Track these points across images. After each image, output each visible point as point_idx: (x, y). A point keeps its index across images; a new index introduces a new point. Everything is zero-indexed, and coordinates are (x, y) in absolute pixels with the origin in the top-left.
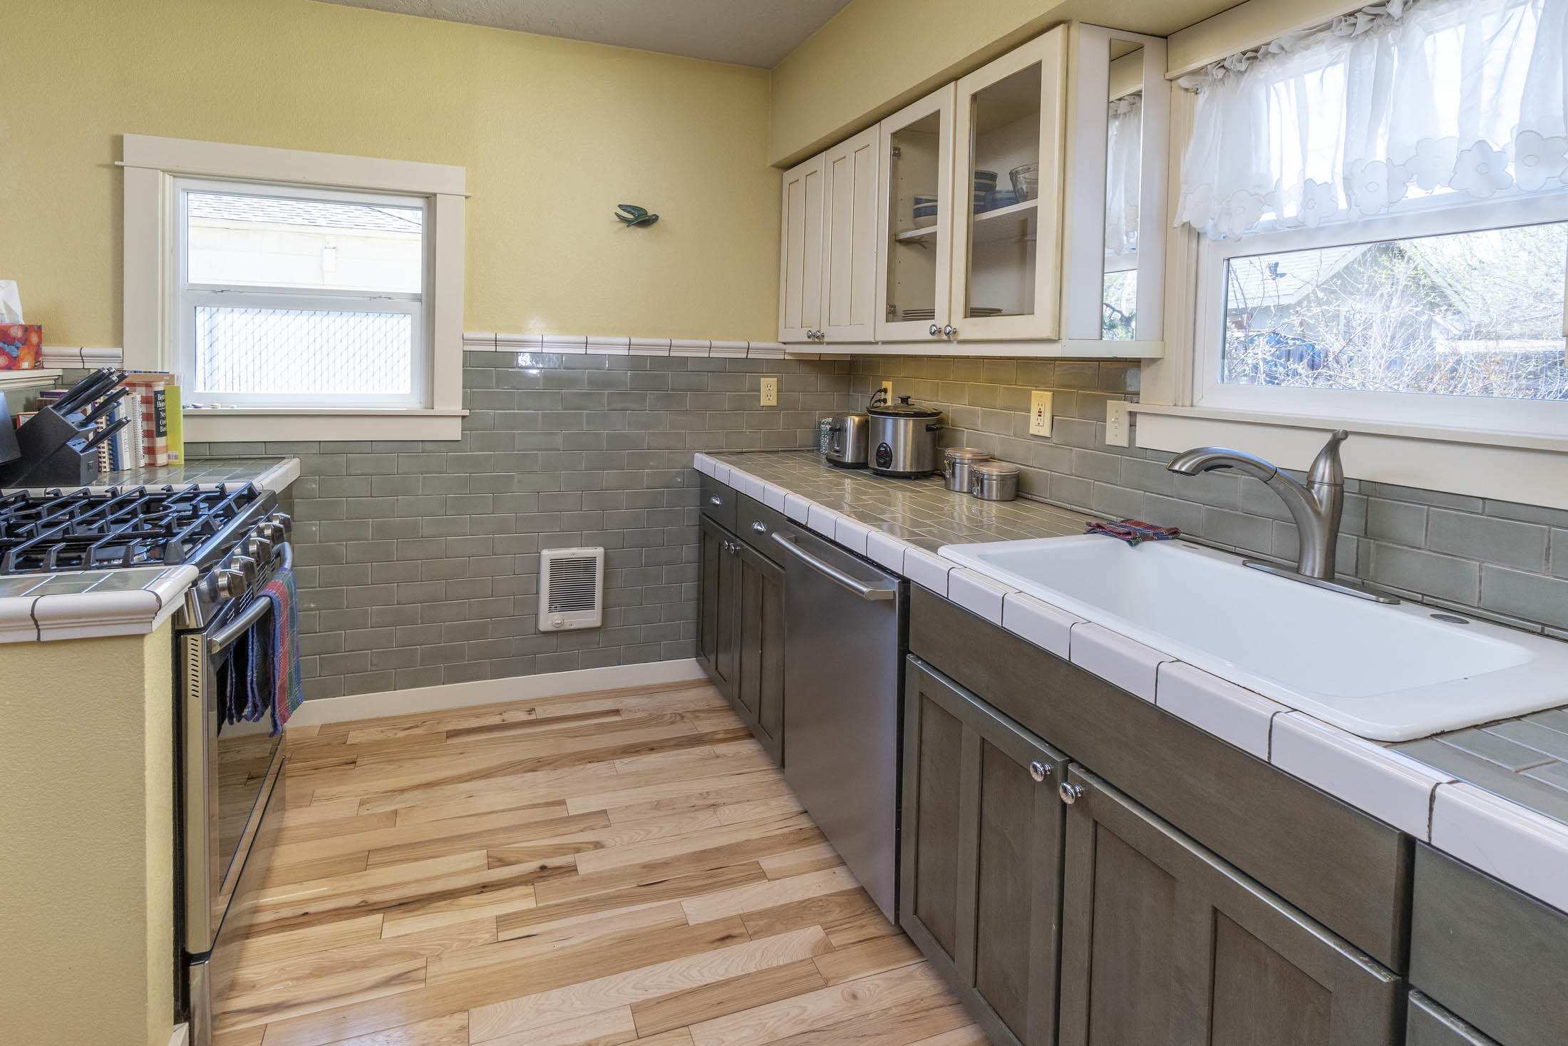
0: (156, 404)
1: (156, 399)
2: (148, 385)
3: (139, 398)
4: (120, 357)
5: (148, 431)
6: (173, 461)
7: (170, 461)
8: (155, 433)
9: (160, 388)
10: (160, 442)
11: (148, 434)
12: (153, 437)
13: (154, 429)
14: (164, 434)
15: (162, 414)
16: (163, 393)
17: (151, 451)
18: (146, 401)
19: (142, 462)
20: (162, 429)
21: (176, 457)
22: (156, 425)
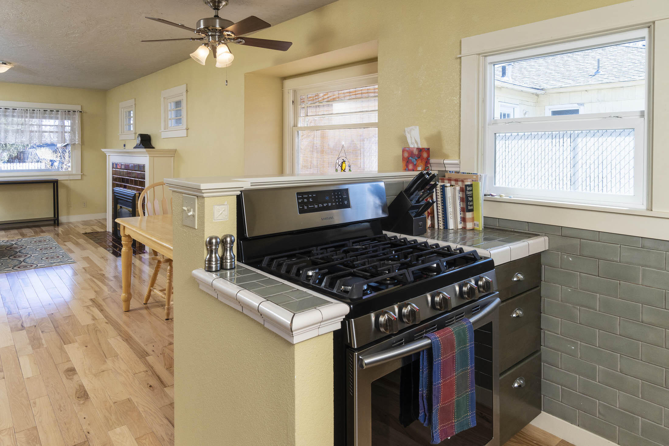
0: (466, 193)
1: (466, 189)
2: (463, 181)
3: (458, 188)
4: (459, 165)
5: (463, 207)
6: (476, 227)
7: (475, 227)
8: (465, 210)
9: (469, 183)
10: (469, 215)
11: (463, 210)
12: (465, 212)
13: (465, 207)
14: (472, 210)
15: (470, 199)
16: (471, 185)
17: (464, 220)
18: (462, 190)
19: (460, 226)
20: (470, 208)
21: (478, 226)
22: (466, 205)
